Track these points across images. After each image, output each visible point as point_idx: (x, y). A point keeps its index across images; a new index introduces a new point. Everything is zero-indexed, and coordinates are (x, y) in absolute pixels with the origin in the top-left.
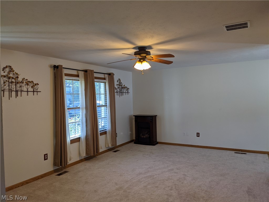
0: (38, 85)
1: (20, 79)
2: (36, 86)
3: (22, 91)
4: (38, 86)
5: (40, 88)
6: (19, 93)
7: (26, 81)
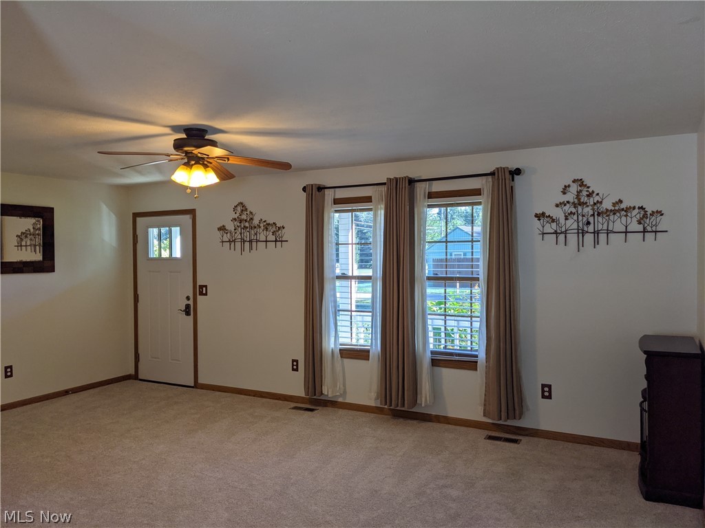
0: (284, 228)
1: (256, 222)
2: (280, 231)
3: (257, 241)
4: (284, 231)
5: (286, 234)
6: (254, 244)
7: (265, 224)
